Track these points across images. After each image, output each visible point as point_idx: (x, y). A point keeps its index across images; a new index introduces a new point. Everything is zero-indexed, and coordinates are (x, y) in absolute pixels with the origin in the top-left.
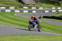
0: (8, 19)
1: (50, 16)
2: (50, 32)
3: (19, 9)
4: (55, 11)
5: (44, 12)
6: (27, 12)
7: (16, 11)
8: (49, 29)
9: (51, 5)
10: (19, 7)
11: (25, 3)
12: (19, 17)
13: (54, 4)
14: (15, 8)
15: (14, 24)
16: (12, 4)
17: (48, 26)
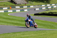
0: (2, 19)
1: (40, 13)
2: (41, 28)
3: (12, 9)
4: (45, 8)
5: (35, 10)
6: (19, 11)
7: (9, 11)
8: (40, 25)
9: (41, 3)
10: (12, 7)
11: (17, 3)
12: (12, 16)
13: (43, 2)
14: (8, 8)
15: (8, 23)
16: (5, 5)
17: (39, 23)
